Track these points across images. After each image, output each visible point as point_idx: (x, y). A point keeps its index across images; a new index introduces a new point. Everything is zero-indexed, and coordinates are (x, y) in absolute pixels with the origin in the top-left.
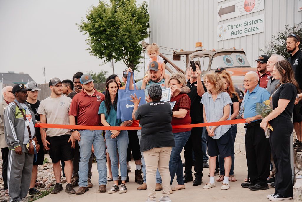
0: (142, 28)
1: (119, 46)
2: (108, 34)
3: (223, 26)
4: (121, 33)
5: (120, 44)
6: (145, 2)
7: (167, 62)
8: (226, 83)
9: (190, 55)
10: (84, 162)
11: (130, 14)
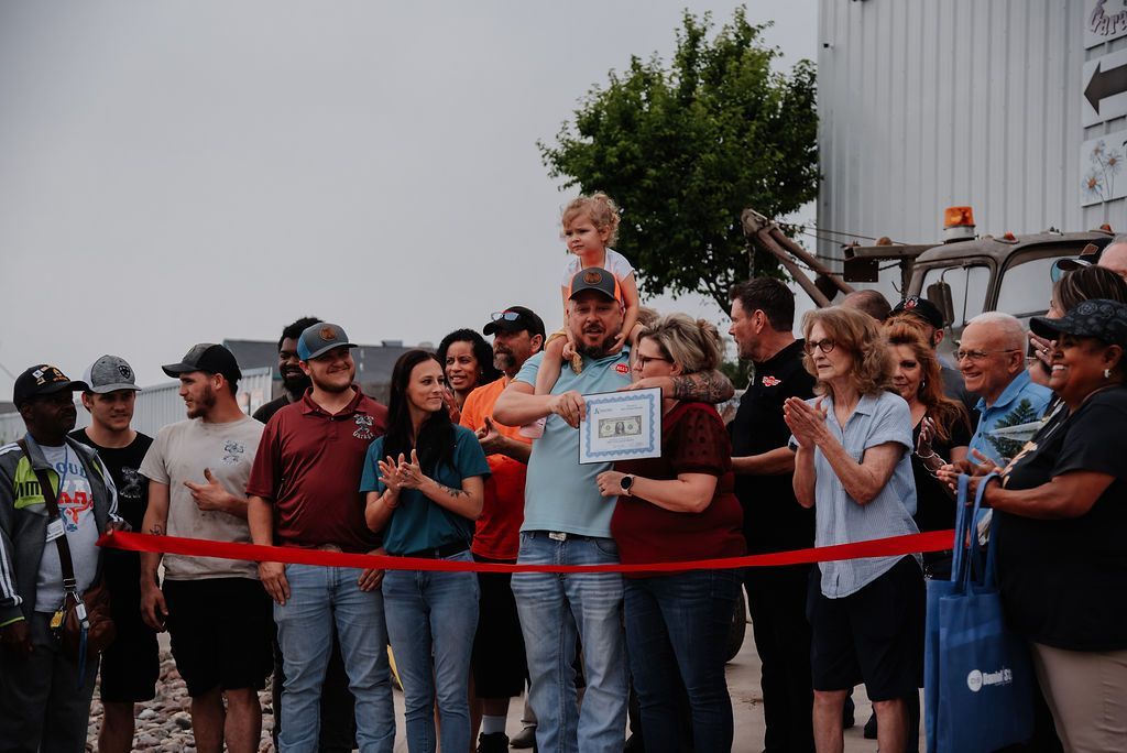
0: (785, 165)
2: (651, 186)
3: (1103, 145)
4: (699, 182)
6: (807, 62)
7: (839, 292)
9: (917, 260)
11: (740, 109)
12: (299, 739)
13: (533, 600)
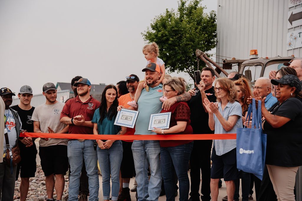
0: (207, 38)
1: (182, 56)
2: (171, 43)
3: (293, 34)
4: (185, 42)
5: (182, 53)
6: (213, 11)
7: (221, 72)
8: (239, 91)
9: (242, 64)
10: (73, 177)
11: (196, 23)
12: (74, 188)
13: (137, 152)
